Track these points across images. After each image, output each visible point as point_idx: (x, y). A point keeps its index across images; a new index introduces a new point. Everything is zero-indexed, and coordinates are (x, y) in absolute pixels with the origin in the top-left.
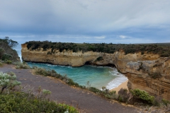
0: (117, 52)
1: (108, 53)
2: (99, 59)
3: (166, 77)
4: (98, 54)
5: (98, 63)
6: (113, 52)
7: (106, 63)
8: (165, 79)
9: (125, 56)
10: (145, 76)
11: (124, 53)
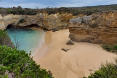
0: (40, 14)
1: (30, 15)
2: (21, 21)
3: (102, 26)
4: (19, 17)
5: (21, 25)
6: (35, 14)
7: (29, 24)
8: (101, 27)
9: (49, 16)
10: (87, 27)
11: (47, 14)
